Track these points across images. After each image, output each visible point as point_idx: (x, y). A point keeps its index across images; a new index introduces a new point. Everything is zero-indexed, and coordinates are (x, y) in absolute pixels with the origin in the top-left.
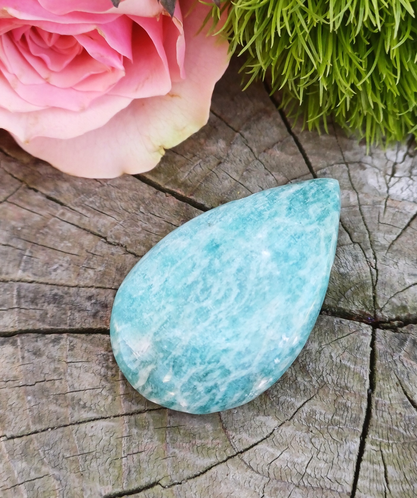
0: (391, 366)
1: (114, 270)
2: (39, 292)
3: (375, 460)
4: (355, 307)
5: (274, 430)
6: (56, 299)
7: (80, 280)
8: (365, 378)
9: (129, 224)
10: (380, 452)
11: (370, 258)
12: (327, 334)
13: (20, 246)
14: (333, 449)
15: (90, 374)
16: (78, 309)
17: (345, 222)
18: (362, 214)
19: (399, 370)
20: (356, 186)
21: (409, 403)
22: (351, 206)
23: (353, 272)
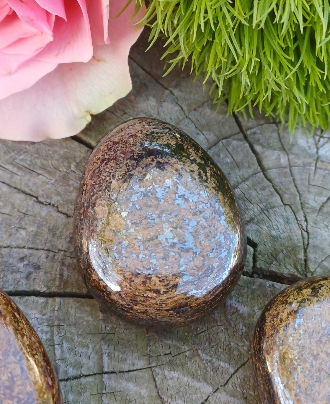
1: (46, 230)
5: (209, 396)
7: (13, 240)
9: (60, 183)
11: (302, 220)
12: (259, 298)
16: (11, 271)
17: (276, 184)
18: (292, 175)
20: (286, 147)
22: (281, 167)
23: (285, 234)
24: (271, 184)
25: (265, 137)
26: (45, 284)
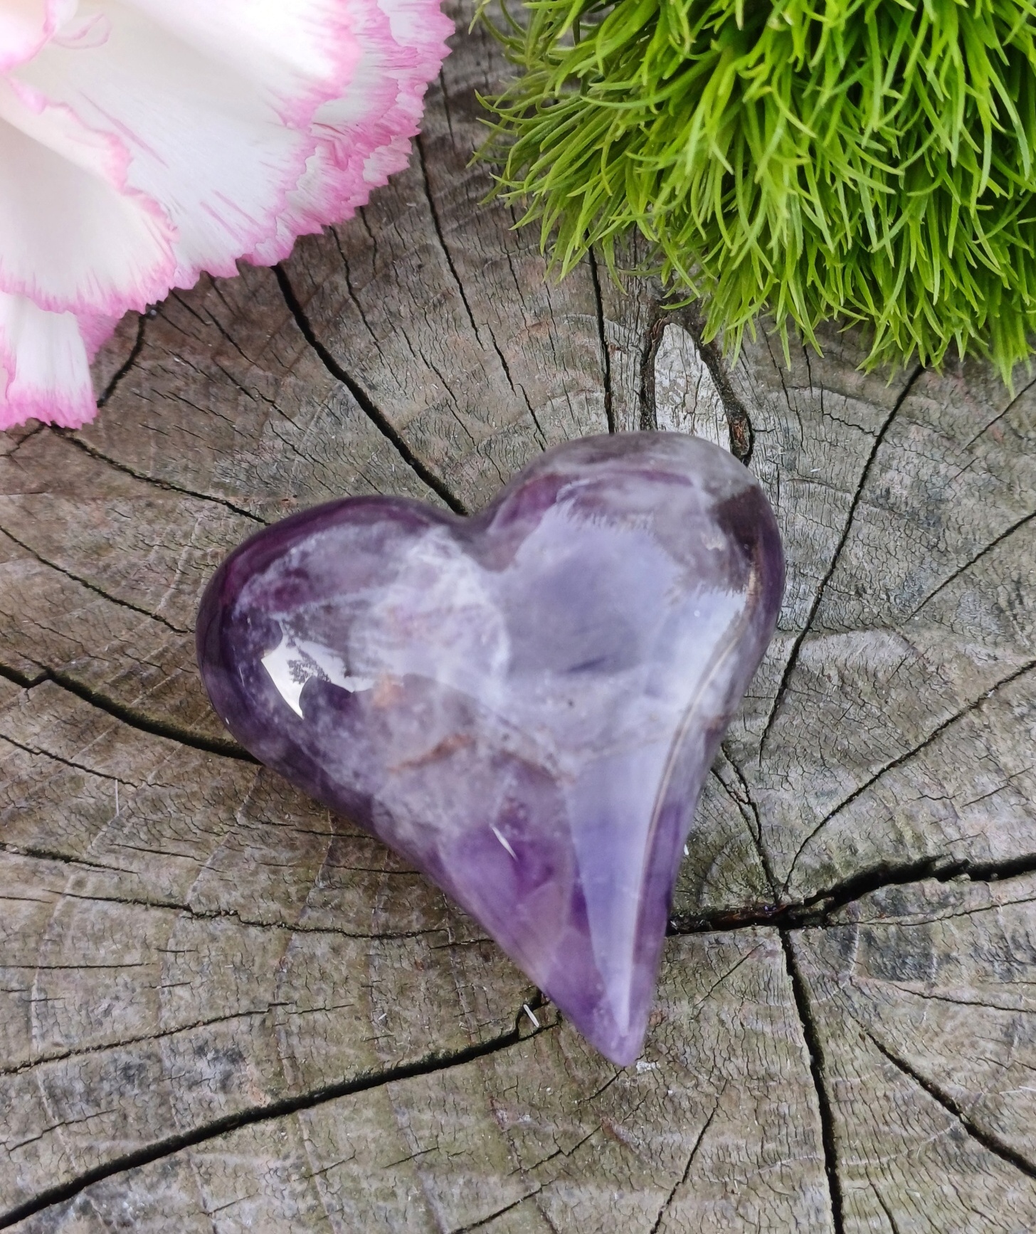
0: (839, 1003)
2: (93, 1072)
3: (867, 1209)
4: (734, 898)
6: (132, 1077)
8: (799, 1045)
10: (871, 1189)
13: (14, 985)
14: (783, 1216)
19: (857, 1006)
21: (896, 1068)
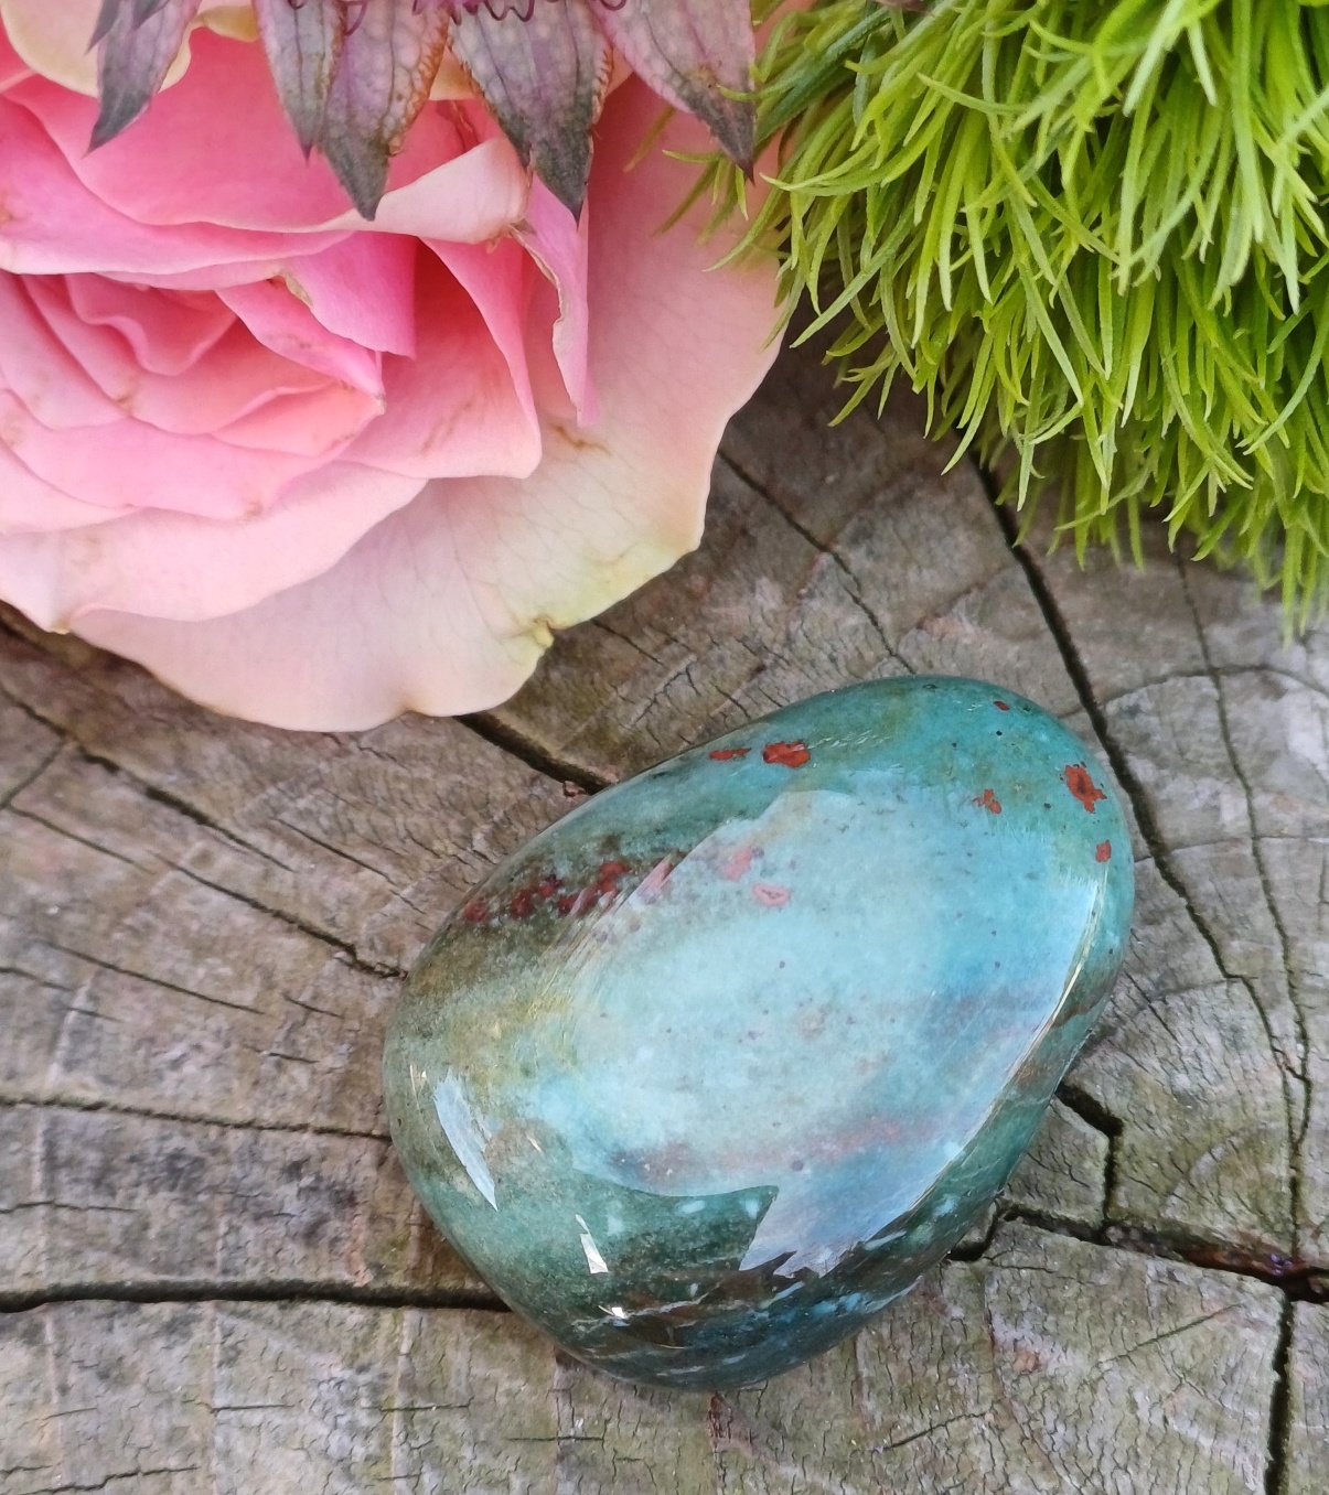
2: (122, 1144)
4: (1224, 1221)
6: (178, 1174)
7: (264, 1103)
8: (1251, 1486)
9: (434, 898)
12: (1119, 1319)
13: (55, 976)
15: (291, 1454)
16: (253, 1209)
17: (1202, 900)
18: (1261, 869)
20: (1247, 764)
22: (1222, 840)
23: (1221, 1087)
24: (1184, 901)
25: (1172, 725)
26: (371, 1259)
